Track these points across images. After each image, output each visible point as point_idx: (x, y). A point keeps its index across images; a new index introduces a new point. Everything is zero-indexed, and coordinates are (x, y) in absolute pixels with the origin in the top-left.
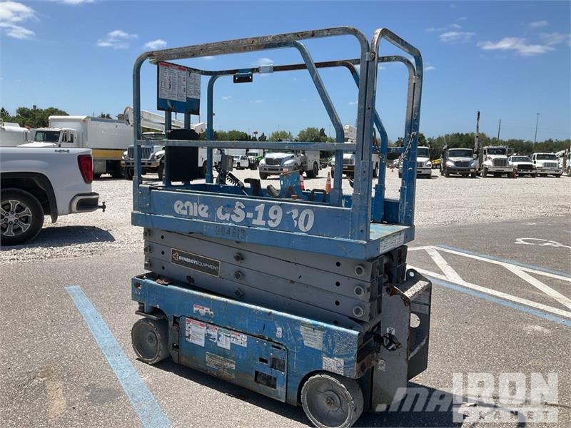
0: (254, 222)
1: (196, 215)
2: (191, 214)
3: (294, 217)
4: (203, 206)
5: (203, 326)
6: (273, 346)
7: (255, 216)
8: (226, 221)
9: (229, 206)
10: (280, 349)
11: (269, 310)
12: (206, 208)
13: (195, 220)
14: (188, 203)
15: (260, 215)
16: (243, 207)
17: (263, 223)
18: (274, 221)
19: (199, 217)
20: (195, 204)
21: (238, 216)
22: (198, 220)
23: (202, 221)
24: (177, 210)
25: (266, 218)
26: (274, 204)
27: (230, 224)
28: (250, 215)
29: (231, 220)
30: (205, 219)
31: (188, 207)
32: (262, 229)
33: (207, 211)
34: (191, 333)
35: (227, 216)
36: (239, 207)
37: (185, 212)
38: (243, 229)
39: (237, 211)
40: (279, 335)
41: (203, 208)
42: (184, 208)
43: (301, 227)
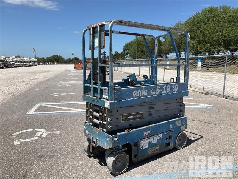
0: (163, 92)
1: (142, 95)
2: (140, 95)
3: (173, 88)
4: (145, 91)
5: (148, 139)
6: (170, 132)
7: (163, 91)
8: (154, 95)
9: (155, 88)
10: (171, 132)
11: (168, 121)
12: (147, 91)
13: (142, 97)
14: (139, 91)
15: (164, 90)
16: (159, 87)
17: (165, 92)
18: (168, 90)
19: (144, 96)
20: (142, 91)
21: (158, 92)
22: (144, 97)
23: (145, 97)
24: (134, 95)
25: (166, 90)
26: (168, 85)
27: (155, 95)
28: (161, 90)
29: (155, 94)
30: (146, 96)
31: (139, 93)
32: (165, 94)
33: (147, 93)
34: (143, 145)
35: (154, 93)
36: (158, 88)
37: (138, 95)
38: (160, 96)
39: (158, 90)
40: (171, 127)
41: (145, 92)
42: (137, 94)
43: (175, 91)
